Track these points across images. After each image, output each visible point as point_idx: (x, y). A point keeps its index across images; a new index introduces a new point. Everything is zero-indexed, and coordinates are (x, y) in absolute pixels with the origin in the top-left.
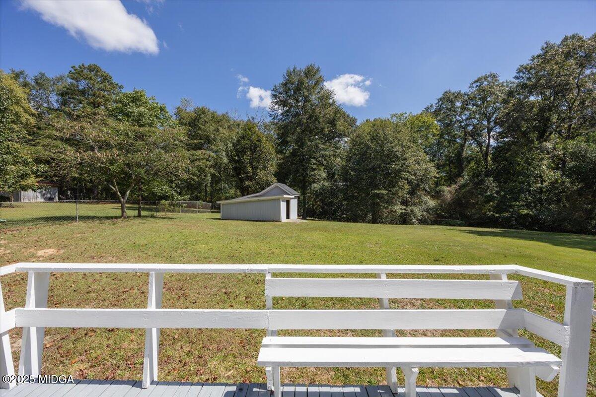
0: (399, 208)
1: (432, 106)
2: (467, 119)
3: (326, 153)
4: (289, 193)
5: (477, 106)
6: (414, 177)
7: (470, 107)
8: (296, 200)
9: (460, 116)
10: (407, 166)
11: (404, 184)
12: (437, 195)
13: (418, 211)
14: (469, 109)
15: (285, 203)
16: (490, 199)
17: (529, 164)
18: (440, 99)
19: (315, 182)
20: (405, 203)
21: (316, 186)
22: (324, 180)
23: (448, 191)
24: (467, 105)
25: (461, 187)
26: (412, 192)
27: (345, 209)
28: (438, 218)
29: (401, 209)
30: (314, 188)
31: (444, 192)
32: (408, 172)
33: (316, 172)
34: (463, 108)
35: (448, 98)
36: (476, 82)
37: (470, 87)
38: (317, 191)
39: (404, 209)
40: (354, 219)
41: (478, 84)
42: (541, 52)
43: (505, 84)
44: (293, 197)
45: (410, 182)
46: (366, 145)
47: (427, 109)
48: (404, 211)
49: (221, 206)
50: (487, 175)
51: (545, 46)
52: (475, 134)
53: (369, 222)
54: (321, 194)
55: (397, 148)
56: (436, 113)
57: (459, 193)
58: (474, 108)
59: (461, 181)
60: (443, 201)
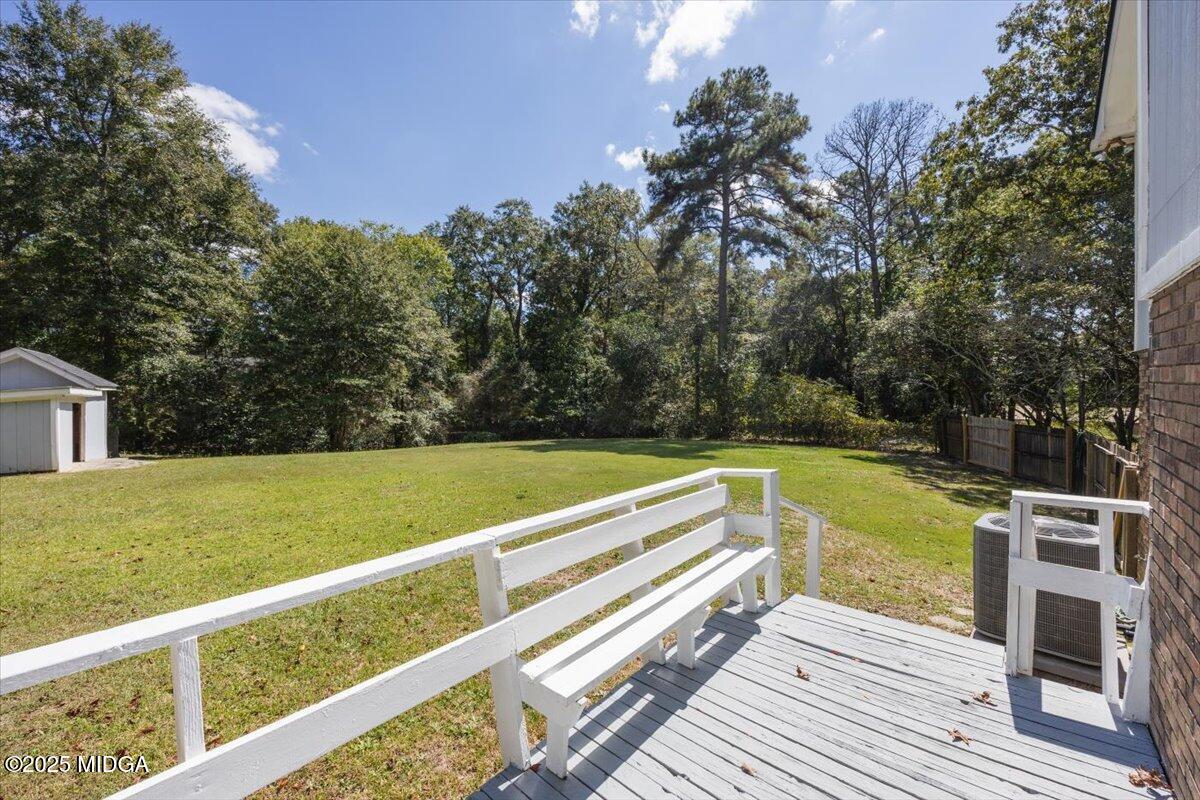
0: (389, 416)
2: (491, 263)
3: (192, 276)
5: (506, 245)
6: (417, 356)
7: (496, 244)
8: (103, 404)
9: (481, 255)
10: (407, 332)
11: (400, 366)
12: (453, 389)
13: (426, 420)
14: (494, 248)
15: (70, 414)
16: (528, 395)
17: (575, 345)
18: (452, 218)
19: (153, 353)
20: (399, 405)
21: (162, 364)
22: (188, 348)
23: (469, 381)
24: (492, 239)
25: (488, 376)
26: (413, 385)
27: (250, 424)
28: (457, 431)
29: (395, 417)
30: (153, 368)
31: (462, 383)
32: (407, 343)
33: (162, 325)
34: (487, 244)
35: (464, 221)
36: (503, 206)
37: (495, 212)
38: (162, 378)
39: (401, 417)
40: (283, 445)
41: (506, 210)
42: (580, 193)
43: (539, 222)
45: (410, 364)
46: (317, 278)
47: (430, 228)
48: (400, 421)
50: (521, 358)
51: (584, 186)
52: (502, 290)
53: (319, 449)
54: (176, 384)
55: (387, 294)
56: (446, 240)
57: (486, 385)
58: (501, 248)
59: (489, 364)
60: (462, 400)
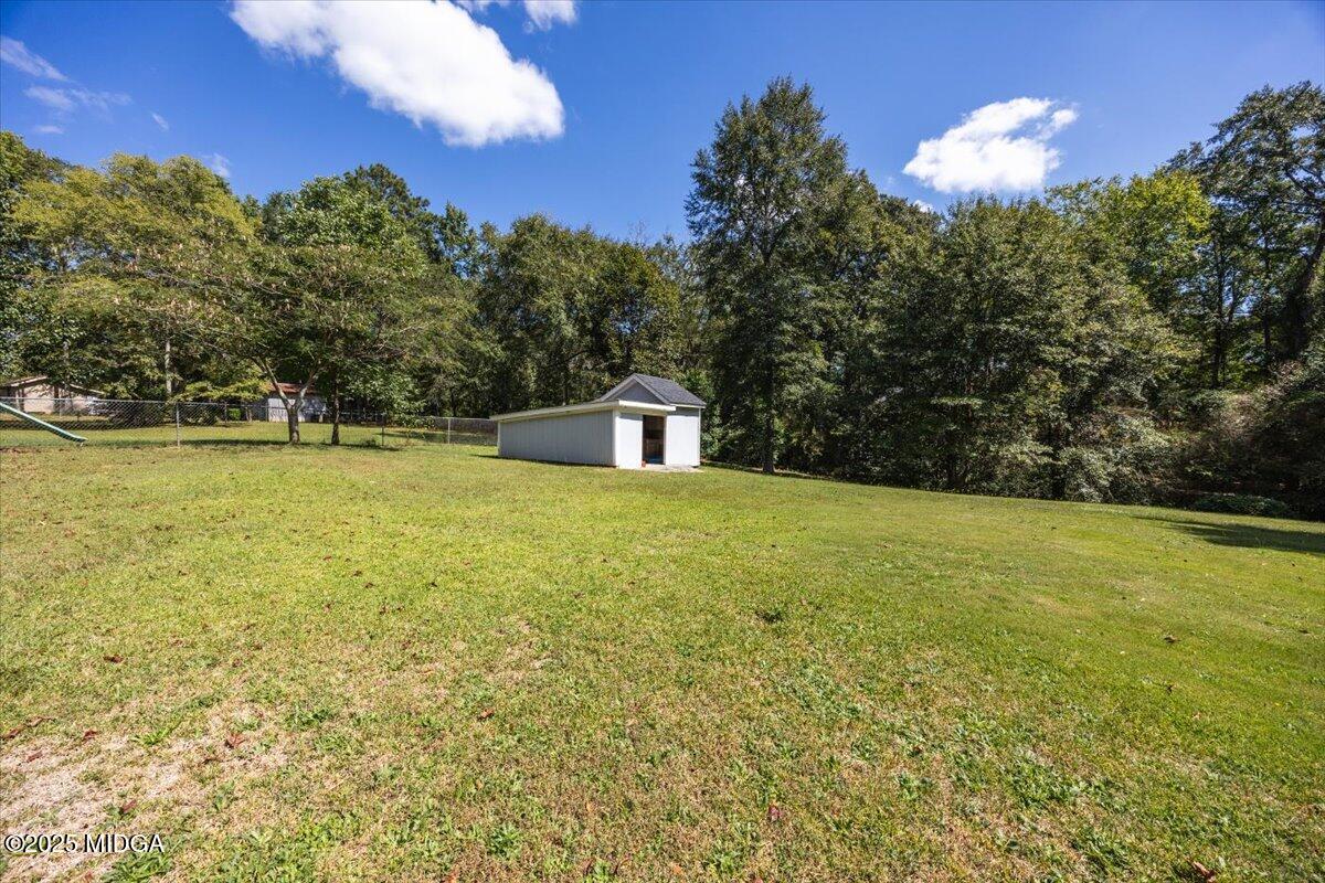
0: (1025, 451)
1: (1197, 148)
4: (662, 399)
6: (1088, 361)
10: (1057, 325)
11: (1049, 379)
12: (1191, 417)
13: (1101, 462)
15: (638, 423)
19: (793, 382)
20: (1050, 436)
25: (1291, 393)
26: (1080, 406)
28: (1187, 487)
29: (1036, 453)
30: (790, 394)
31: (1221, 407)
32: (1065, 344)
33: (794, 354)
35: (1260, 116)
38: (794, 403)
44: (674, 409)
45: (1068, 375)
48: (1047, 460)
49: (499, 426)
54: (806, 409)
59: (1296, 373)
